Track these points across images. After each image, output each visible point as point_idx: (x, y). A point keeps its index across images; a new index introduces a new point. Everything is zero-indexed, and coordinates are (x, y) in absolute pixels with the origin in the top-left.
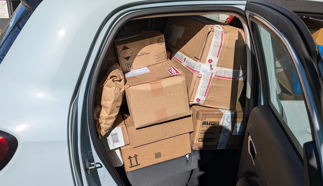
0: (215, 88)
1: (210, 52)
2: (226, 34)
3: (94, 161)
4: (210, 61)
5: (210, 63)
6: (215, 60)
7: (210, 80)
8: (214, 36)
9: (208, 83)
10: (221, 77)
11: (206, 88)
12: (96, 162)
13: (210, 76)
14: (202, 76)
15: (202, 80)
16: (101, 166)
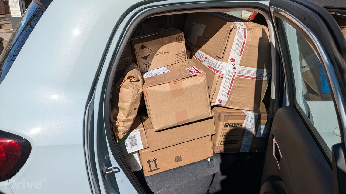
0: (238, 88)
1: (232, 51)
2: (249, 32)
3: (111, 166)
4: (233, 60)
5: (232, 62)
6: (238, 59)
7: (233, 80)
8: (237, 33)
9: (230, 83)
10: (244, 76)
11: (229, 88)
12: (113, 166)
13: (233, 76)
14: (225, 76)
15: (224, 80)
16: (119, 171)
